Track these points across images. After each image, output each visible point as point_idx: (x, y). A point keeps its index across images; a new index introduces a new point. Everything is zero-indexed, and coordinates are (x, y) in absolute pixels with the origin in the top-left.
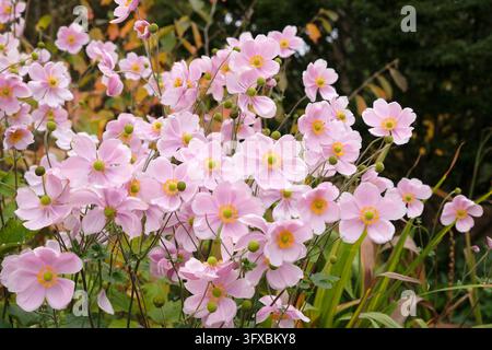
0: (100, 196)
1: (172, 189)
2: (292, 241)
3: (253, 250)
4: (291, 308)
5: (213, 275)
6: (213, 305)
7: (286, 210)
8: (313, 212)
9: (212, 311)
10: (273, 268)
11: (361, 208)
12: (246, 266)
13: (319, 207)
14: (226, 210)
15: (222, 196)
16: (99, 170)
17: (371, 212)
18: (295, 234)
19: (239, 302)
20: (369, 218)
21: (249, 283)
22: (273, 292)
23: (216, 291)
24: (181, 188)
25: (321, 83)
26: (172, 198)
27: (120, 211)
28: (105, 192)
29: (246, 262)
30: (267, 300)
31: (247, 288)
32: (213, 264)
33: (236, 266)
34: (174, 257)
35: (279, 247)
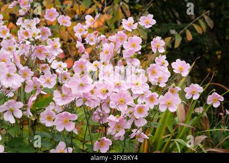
0: (82, 94)
1: (104, 92)
2: (143, 111)
3: (130, 114)
4: (143, 133)
5: (118, 121)
6: (118, 130)
7: (142, 99)
8: (150, 102)
9: (117, 132)
10: (137, 119)
11: (166, 100)
12: (128, 118)
13: (152, 100)
14: (121, 100)
15: (121, 95)
16: (82, 86)
17: (170, 102)
18: (144, 109)
19: (126, 130)
20: (169, 104)
21: (129, 124)
22: (136, 128)
23: (118, 126)
24: (107, 91)
25: (158, 46)
26: (104, 95)
27: (88, 99)
28: (84, 94)
29: (128, 117)
30: (134, 131)
31: (128, 125)
32: (118, 117)
33: (125, 118)
34: (101, 115)
35: (139, 113)
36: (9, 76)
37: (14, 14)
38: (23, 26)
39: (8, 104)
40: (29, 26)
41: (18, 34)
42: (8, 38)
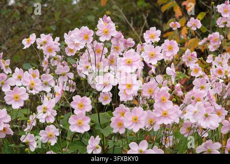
36: (207, 116)
37: (199, 49)
38: (214, 64)
39: (206, 144)
40: (221, 64)
41: (211, 72)
42: (201, 77)
